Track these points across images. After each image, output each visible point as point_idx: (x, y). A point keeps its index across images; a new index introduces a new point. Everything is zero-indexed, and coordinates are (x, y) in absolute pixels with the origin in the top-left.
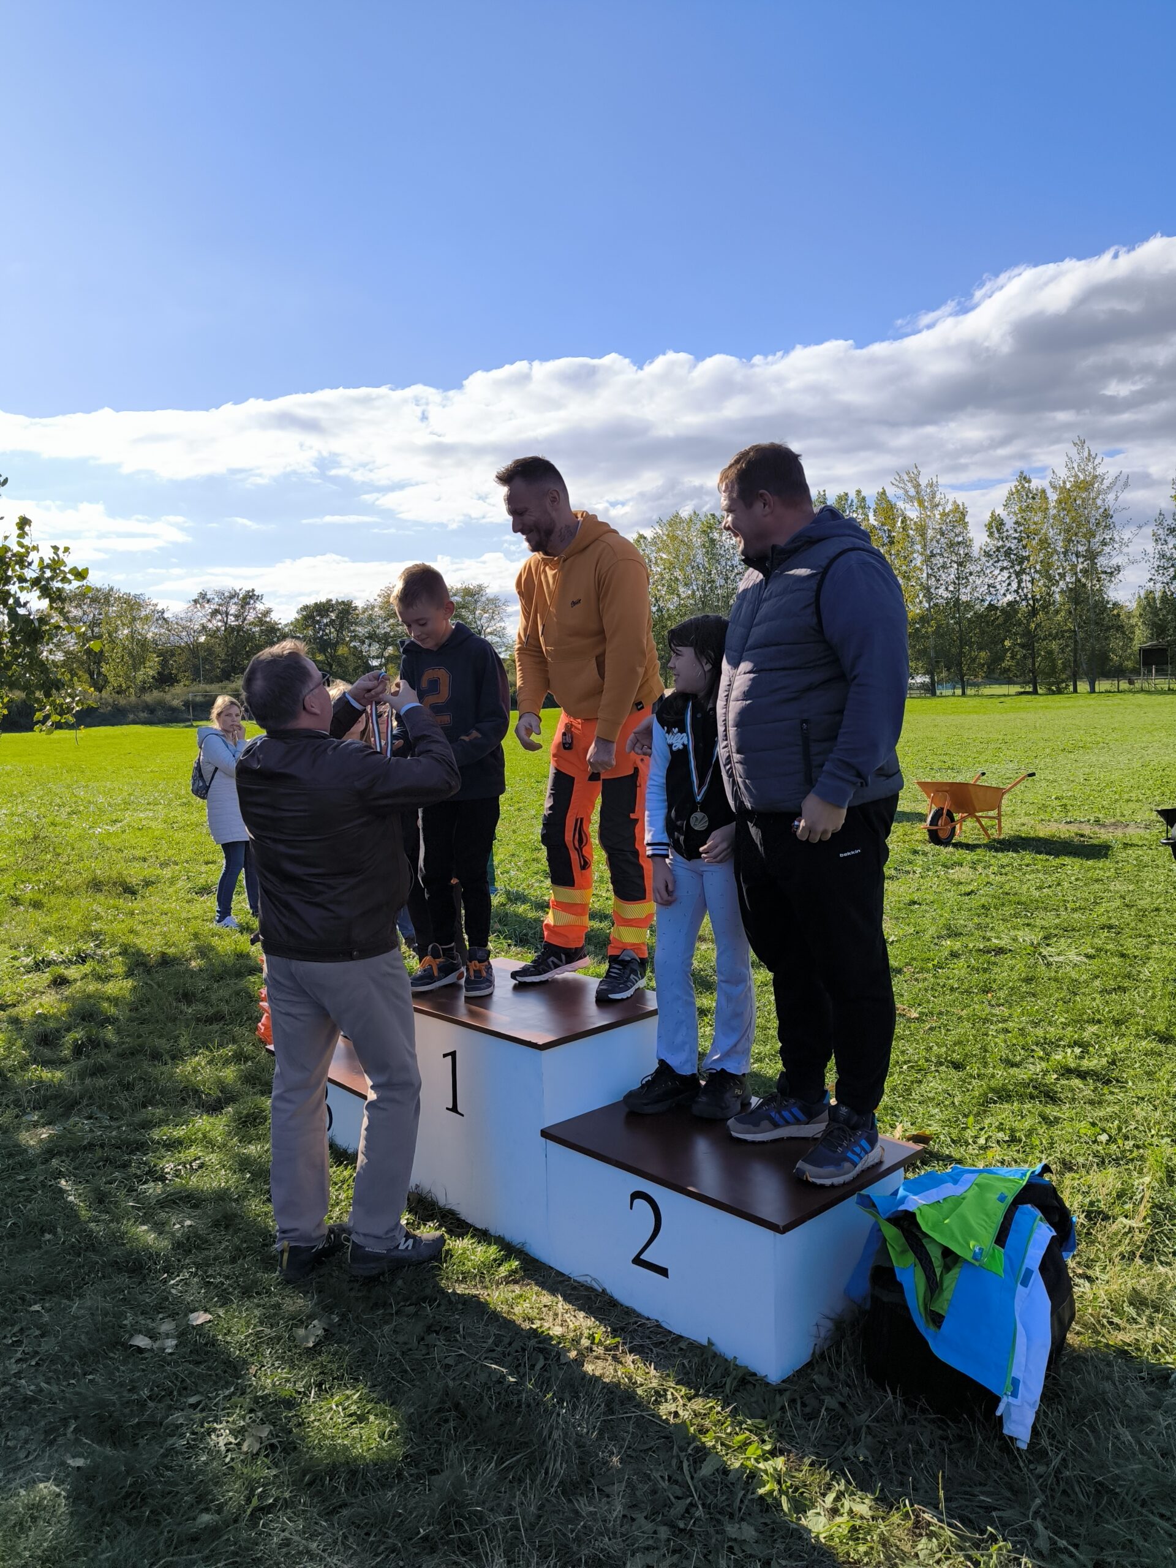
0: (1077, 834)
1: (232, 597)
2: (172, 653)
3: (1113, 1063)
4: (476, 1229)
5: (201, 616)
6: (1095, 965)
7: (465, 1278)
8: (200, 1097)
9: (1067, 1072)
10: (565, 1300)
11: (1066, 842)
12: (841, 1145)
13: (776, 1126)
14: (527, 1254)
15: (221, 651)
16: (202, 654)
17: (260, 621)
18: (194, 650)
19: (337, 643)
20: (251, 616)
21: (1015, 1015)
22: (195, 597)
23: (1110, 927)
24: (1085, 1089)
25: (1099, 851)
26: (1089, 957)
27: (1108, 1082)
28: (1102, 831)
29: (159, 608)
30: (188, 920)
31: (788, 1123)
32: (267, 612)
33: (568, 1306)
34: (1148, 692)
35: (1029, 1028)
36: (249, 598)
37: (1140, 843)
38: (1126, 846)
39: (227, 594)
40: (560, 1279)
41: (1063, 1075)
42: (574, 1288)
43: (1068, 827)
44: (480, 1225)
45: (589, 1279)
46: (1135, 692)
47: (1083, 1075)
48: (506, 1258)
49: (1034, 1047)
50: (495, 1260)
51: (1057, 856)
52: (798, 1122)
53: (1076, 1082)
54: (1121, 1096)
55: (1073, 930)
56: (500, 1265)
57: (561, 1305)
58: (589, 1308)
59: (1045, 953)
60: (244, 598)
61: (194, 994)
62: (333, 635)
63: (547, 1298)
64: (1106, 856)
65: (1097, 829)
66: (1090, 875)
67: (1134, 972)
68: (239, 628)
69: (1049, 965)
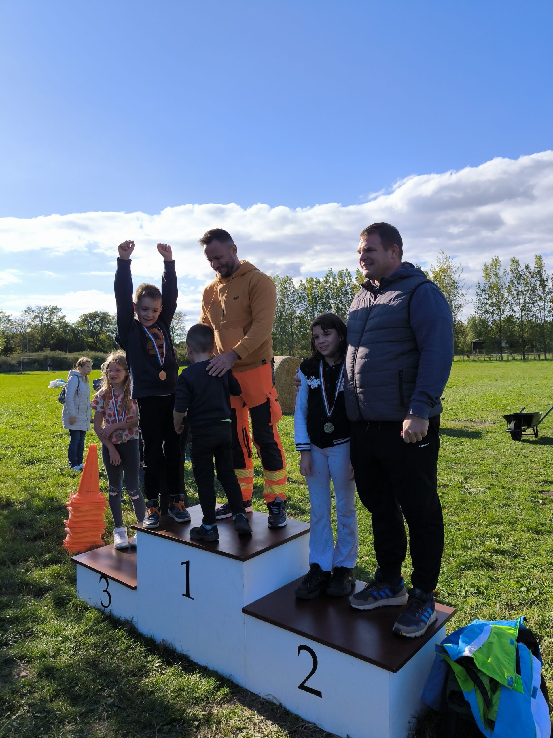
0: (465, 427)
1: (45, 310)
2: (13, 336)
3: (515, 546)
4: (201, 667)
5: (28, 319)
6: (492, 493)
7: (197, 701)
8: (30, 588)
9: (496, 551)
10: (259, 713)
11: (460, 431)
12: (418, 612)
13: (376, 600)
14: (232, 682)
15: (38, 337)
16: (28, 337)
17: (60, 322)
18: (24, 336)
19: (99, 333)
20: (55, 319)
21: (462, 521)
22: (26, 309)
23: (493, 473)
24: (506, 561)
25: (476, 435)
26: (489, 488)
27: (515, 557)
28: (475, 425)
29: (7, 315)
30: (21, 479)
31: (382, 598)
32: (64, 317)
33: (261, 718)
34: (476, 361)
35: (470, 528)
36: (54, 310)
37: (494, 431)
38: (488, 432)
39: (42, 308)
40: (253, 698)
41: (493, 553)
42: (263, 704)
43: (459, 423)
44: (203, 663)
45: (271, 697)
46: (470, 361)
47: (503, 553)
48: (221, 686)
49: (476, 538)
50: (214, 688)
51: (458, 437)
52: (388, 597)
53: (500, 557)
54: (524, 564)
55: (476, 474)
56: (217, 691)
57: (257, 717)
58: (274, 717)
59: (467, 487)
60: (52, 309)
61: (25, 523)
62: (98, 329)
63: (248, 713)
64: (480, 437)
65: (472, 424)
66: (475, 446)
67: (511, 497)
68: (48, 325)
69: (470, 493)
